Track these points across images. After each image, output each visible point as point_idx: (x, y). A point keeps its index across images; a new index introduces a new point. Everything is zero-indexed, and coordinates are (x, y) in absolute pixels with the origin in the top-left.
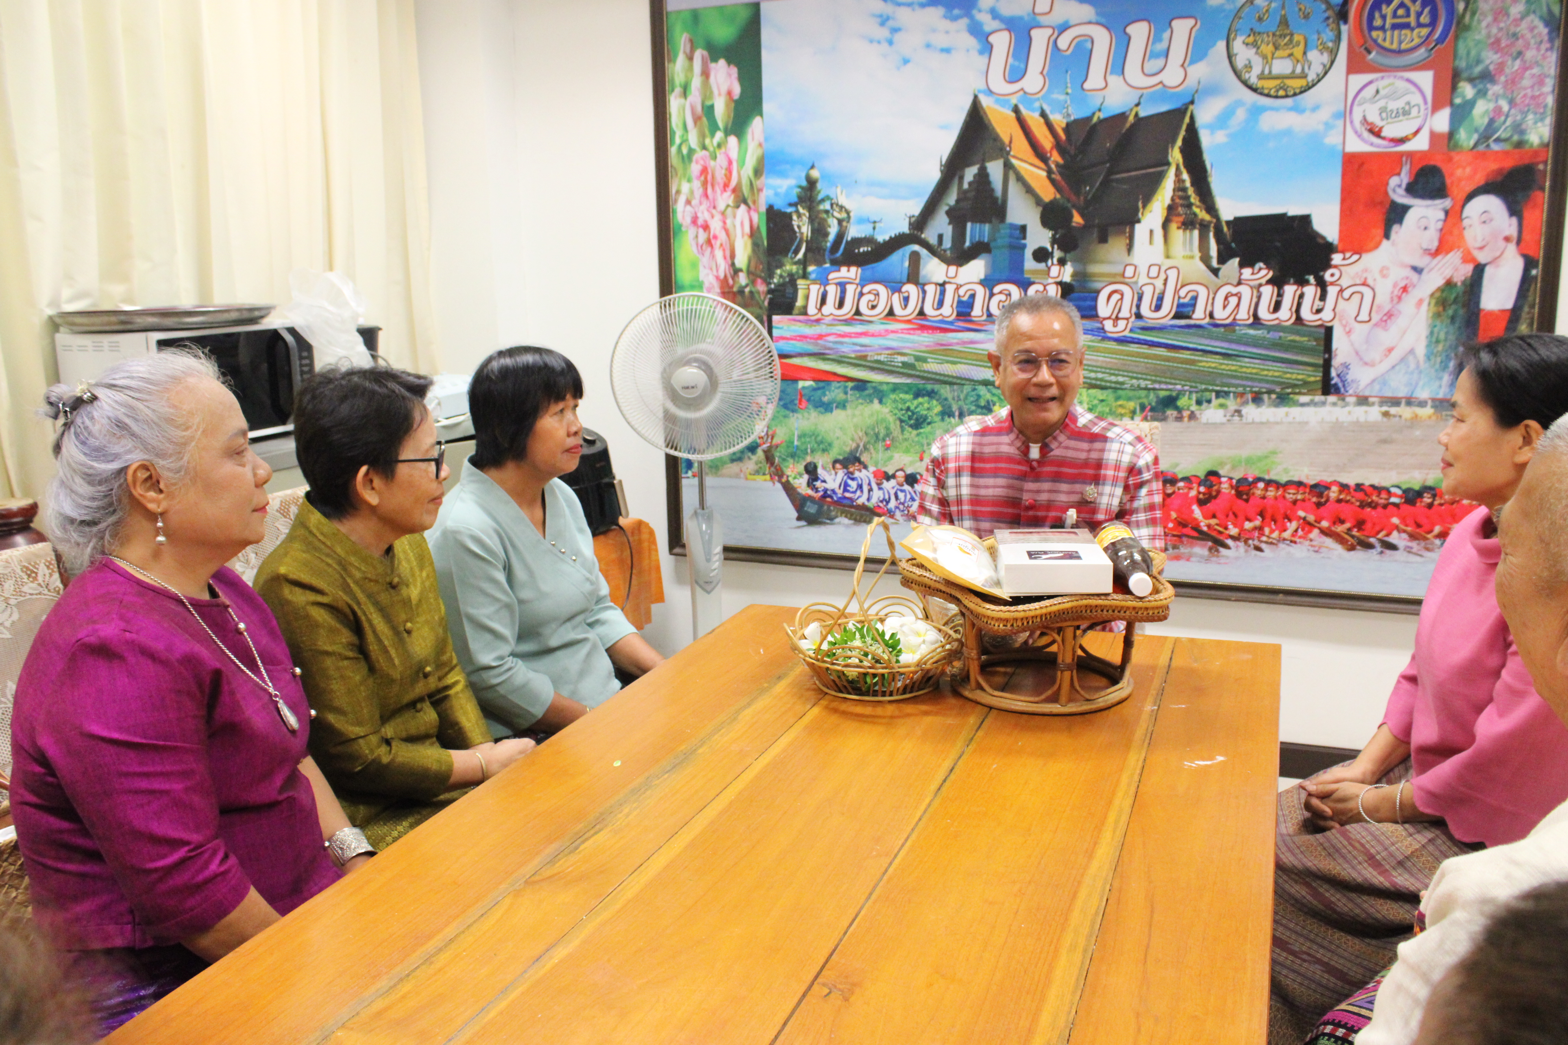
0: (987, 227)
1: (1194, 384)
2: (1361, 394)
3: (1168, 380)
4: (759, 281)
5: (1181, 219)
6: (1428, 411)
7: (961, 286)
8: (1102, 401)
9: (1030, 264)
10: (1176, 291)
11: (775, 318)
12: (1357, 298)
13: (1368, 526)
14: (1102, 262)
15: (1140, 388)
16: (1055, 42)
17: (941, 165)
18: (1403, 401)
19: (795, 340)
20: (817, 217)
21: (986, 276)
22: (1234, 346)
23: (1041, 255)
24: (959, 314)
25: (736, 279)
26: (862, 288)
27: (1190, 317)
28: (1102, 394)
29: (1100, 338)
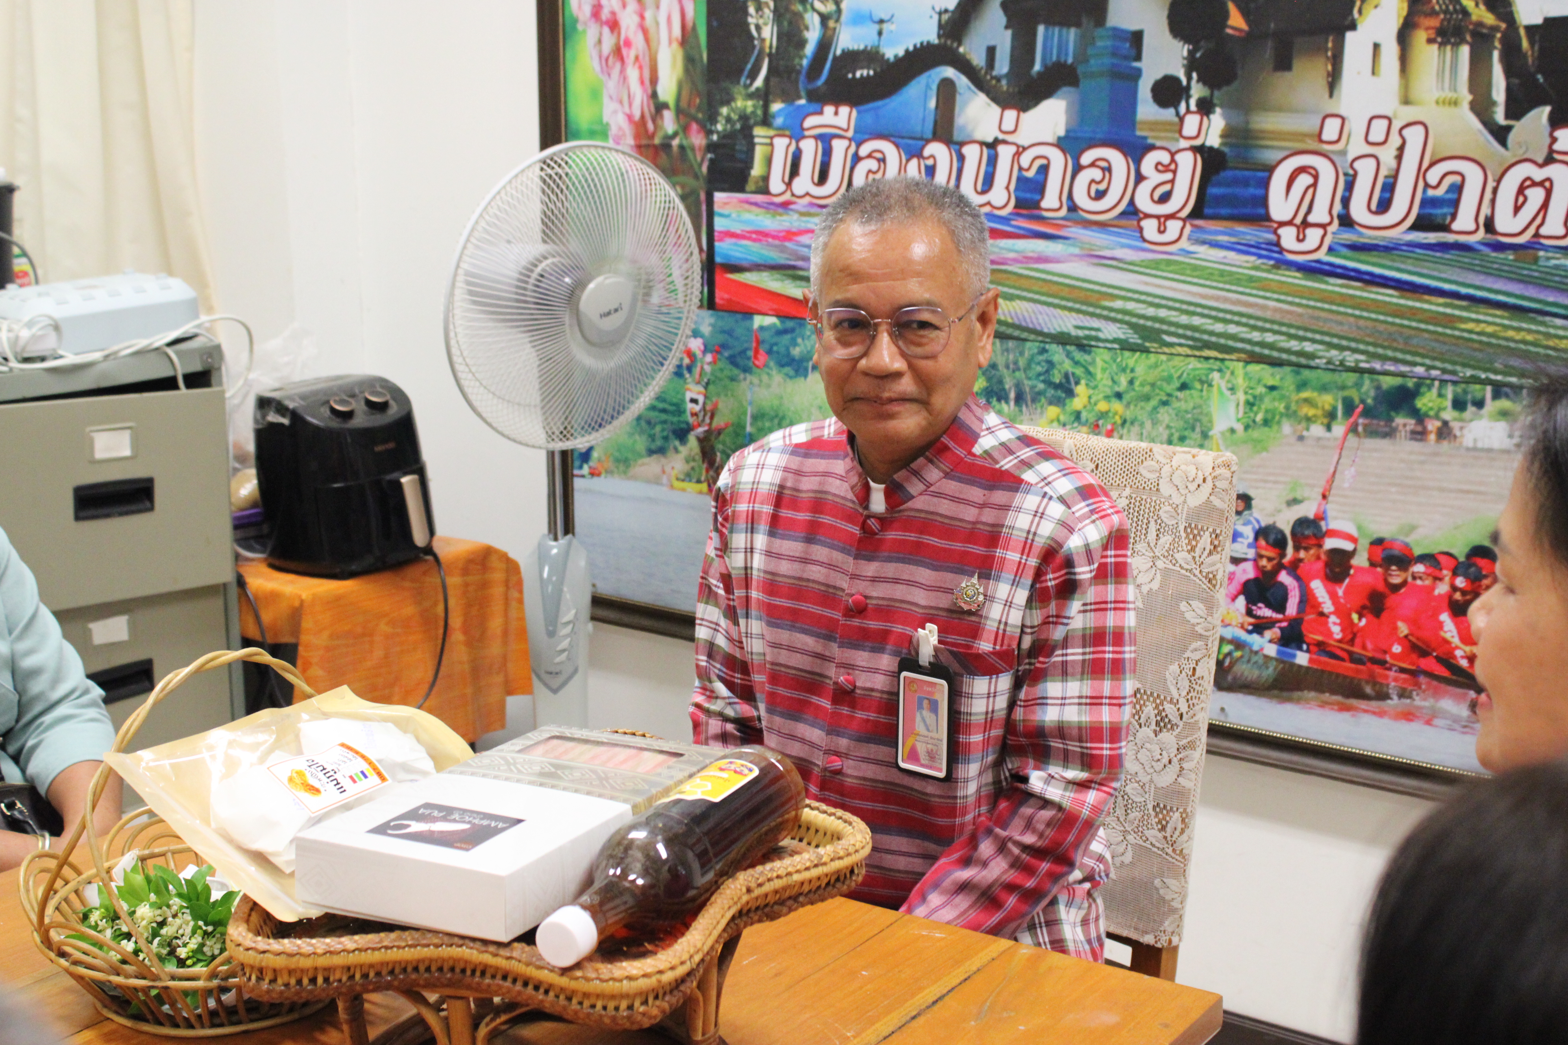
0: (1072, 34)
1: (1449, 367)
3: (1400, 356)
4: (695, 126)
5: (1435, 22)
7: (1025, 149)
8: (1272, 388)
9: (1147, 109)
10: (1421, 173)
11: (719, 196)
14: (1279, 109)
15: (1343, 367)
19: (749, 239)
20: (787, 9)
21: (1067, 131)
22: (1532, 292)
23: (1168, 92)
24: (1020, 204)
25: (659, 122)
26: (859, 145)
27: (1445, 228)
28: (1273, 375)
29: (1272, 262)
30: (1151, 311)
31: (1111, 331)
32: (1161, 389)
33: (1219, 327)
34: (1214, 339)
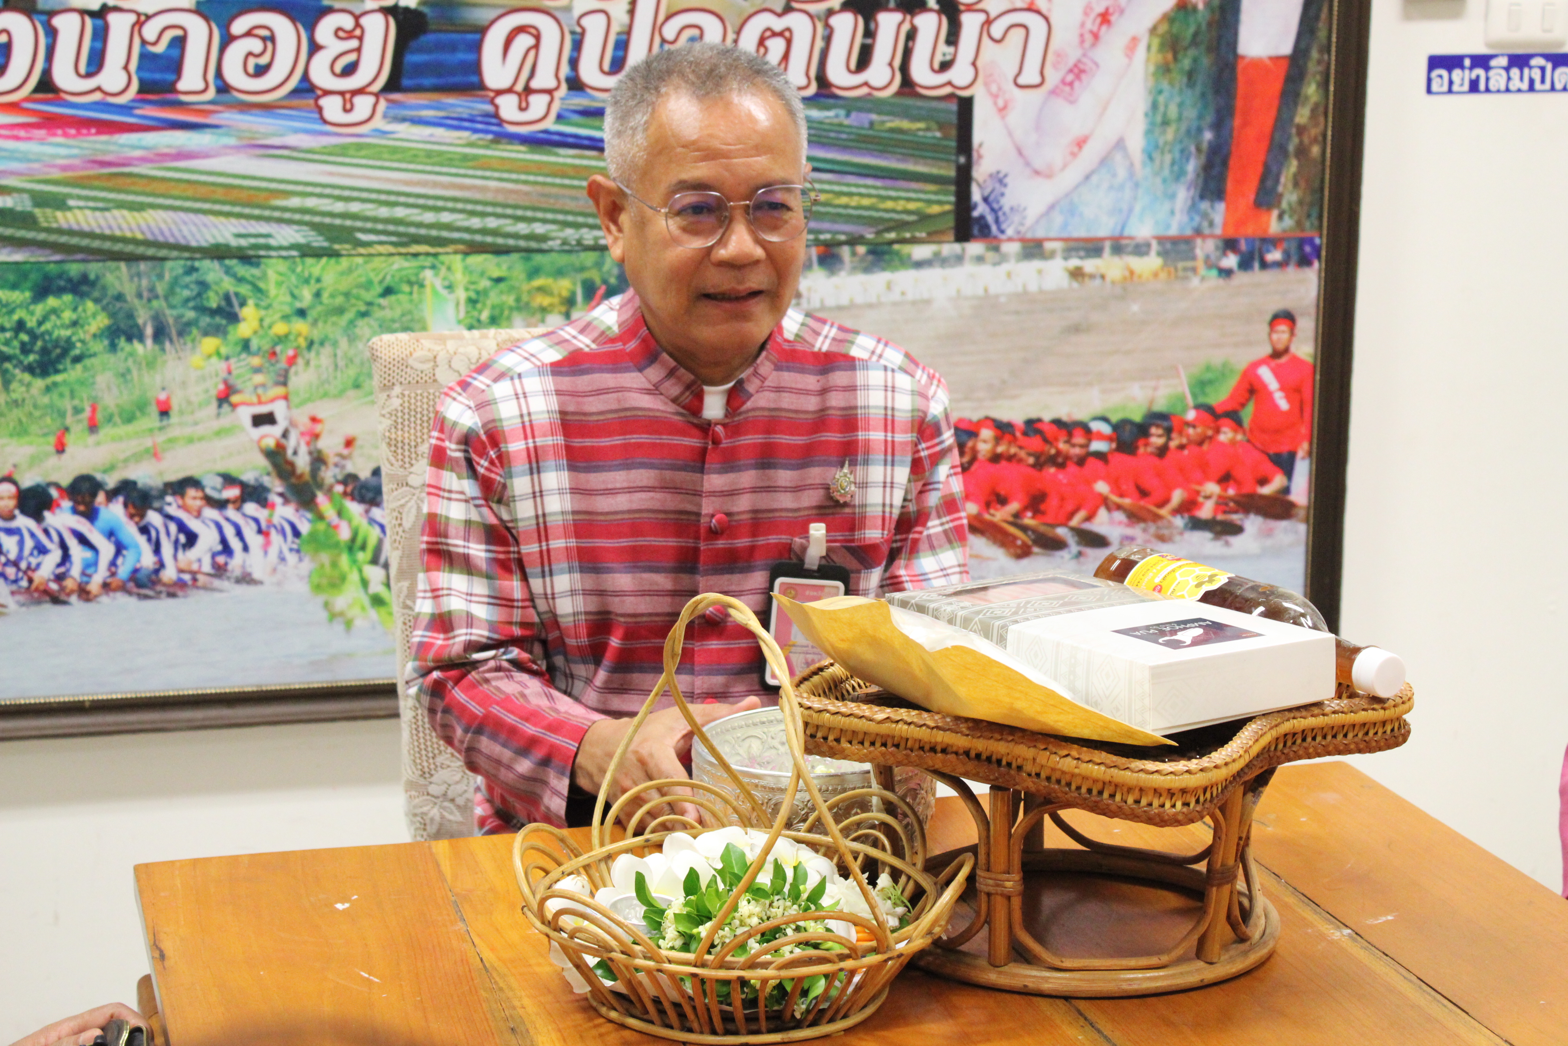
2: (1029, 235)
6: (1152, 262)
7: (148, 17)
8: (499, 280)
10: (657, 28)
12: (1017, 35)
13: (1052, 503)
15: (581, 247)
18: (1107, 245)
24: (146, 88)
28: (498, 265)
29: (490, 137)
30: (339, 207)
31: (286, 235)
32: (358, 298)
33: (429, 217)
34: (423, 232)
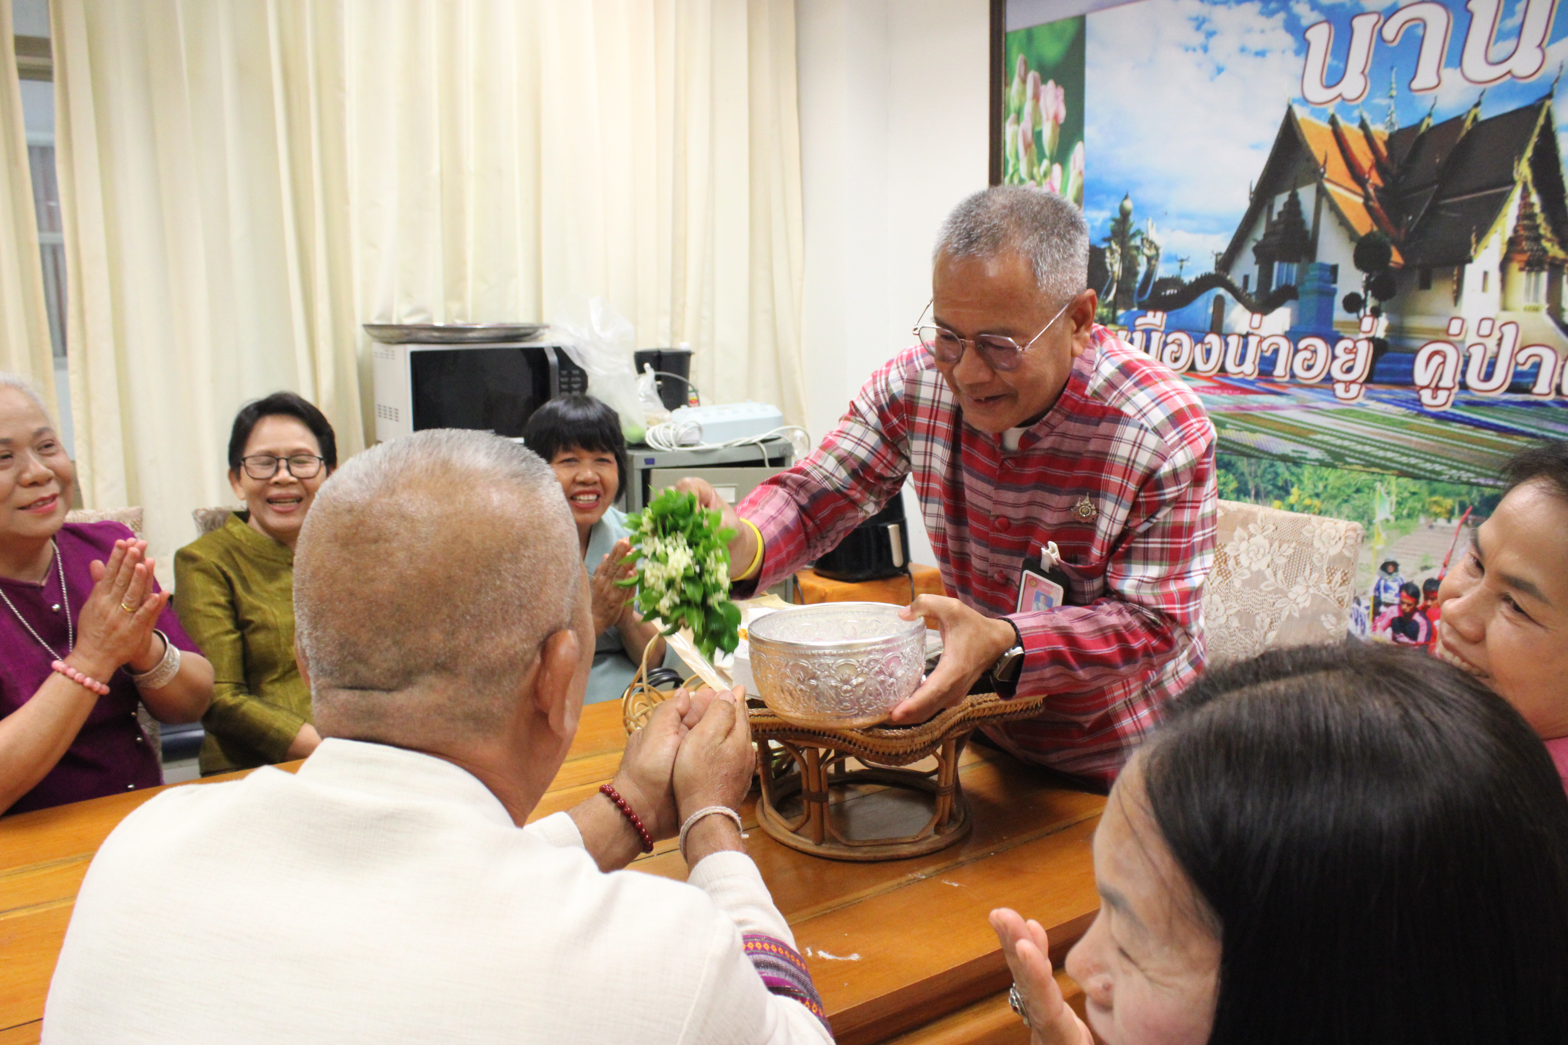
0: (1295, 267)
5: (1525, 257)
7: (1265, 339)
8: (1414, 494)
9: (1339, 314)
10: (1514, 355)
14: (1422, 314)
15: (1459, 481)
16: (1381, 30)
17: (1251, 193)
20: (1128, 254)
21: (1291, 327)
23: (1353, 303)
24: (1261, 373)
26: (1167, 335)
27: (1528, 391)
28: (1414, 485)
29: (1415, 412)
30: (1339, 442)
31: (1314, 454)
32: (1344, 491)
33: (1381, 453)
34: (1377, 461)
